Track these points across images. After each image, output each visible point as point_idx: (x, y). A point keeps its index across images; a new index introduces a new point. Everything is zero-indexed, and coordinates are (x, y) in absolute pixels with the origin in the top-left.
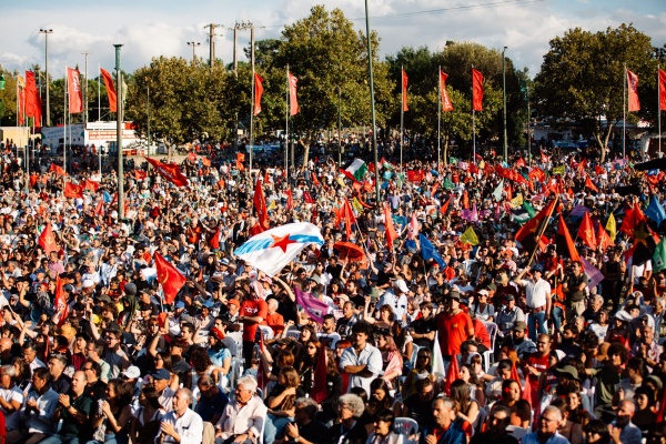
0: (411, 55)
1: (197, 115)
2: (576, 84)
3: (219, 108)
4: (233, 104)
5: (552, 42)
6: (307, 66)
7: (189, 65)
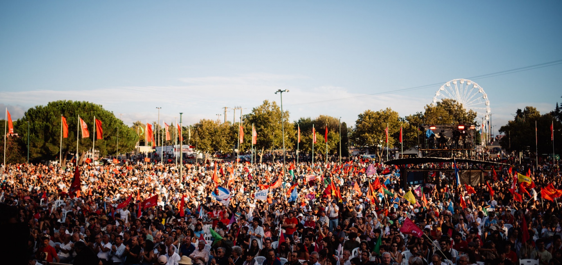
0: (304, 120)
1: (218, 143)
2: (369, 132)
3: (226, 140)
4: (232, 139)
5: (359, 116)
6: (261, 123)
7: (215, 123)
